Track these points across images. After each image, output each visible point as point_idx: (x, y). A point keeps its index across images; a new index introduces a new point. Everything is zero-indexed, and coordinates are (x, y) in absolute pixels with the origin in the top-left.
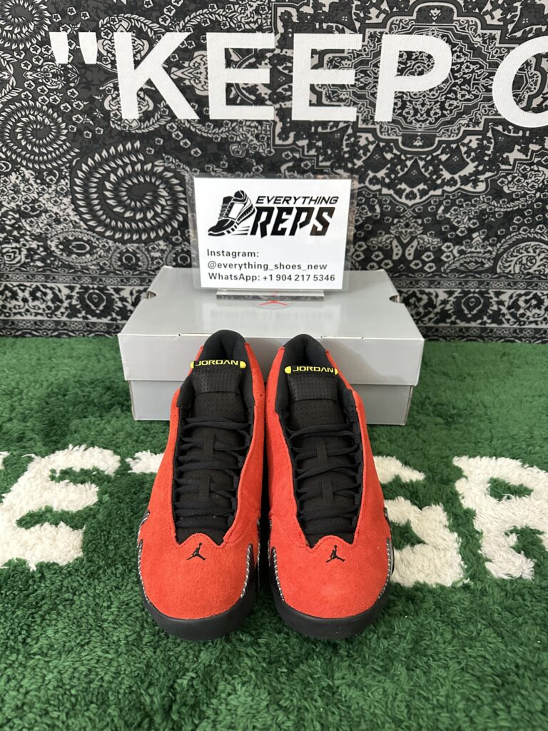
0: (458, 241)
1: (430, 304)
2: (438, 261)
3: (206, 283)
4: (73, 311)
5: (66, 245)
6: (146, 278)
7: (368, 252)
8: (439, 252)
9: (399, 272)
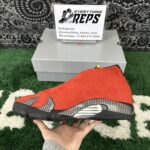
0: (141, 22)
1: (130, 41)
2: (134, 28)
3: (58, 37)
4: (19, 42)
5: (15, 22)
6: (41, 32)
7: (112, 25)
8: (134, 25)
9: (121, 31)
